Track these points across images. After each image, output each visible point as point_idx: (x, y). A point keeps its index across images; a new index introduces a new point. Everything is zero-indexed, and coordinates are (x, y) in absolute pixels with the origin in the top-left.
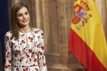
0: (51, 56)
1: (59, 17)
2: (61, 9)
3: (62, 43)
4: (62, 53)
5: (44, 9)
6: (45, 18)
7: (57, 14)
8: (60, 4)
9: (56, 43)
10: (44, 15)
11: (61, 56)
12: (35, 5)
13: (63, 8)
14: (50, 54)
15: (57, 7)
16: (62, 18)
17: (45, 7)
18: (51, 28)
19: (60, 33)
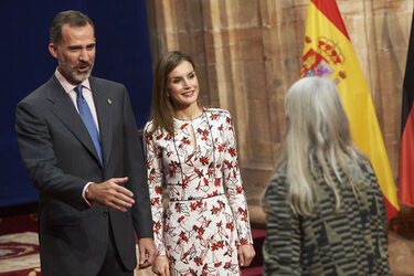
0: (256, 170)
1: (271, 82)
2: (274, 60)
3: (279, 141)
5: (234, 63)
6: (239, 84)
7: (265, 75)
8: (270, 52)
9: (264, 140)
10: (235, 77)
12: (213, 55)
13: (279, 59)
14: (253, 167)
15: (265, 59)
16: (278, 83)
17: (238, 60)
18: (251, 107)
19: (273, 118)
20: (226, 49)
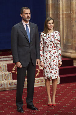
0: (67, 45)
2: (73, 21)
3: (73, 39)
4: (73, 44)
5: (64, 21)
6: (65, 26)
7: (71, 24)
8: (72, 19)
9: (70, 39)
10: (64, 24)
11: (72, 46)
12: (60, 19)
13: (74, 21)
14: (67, 44)
15: (71, 20)
16: (73, 26)
17: (65, 20)
18: (67, 31)
19: (72, 33)
20: (63, 17)
